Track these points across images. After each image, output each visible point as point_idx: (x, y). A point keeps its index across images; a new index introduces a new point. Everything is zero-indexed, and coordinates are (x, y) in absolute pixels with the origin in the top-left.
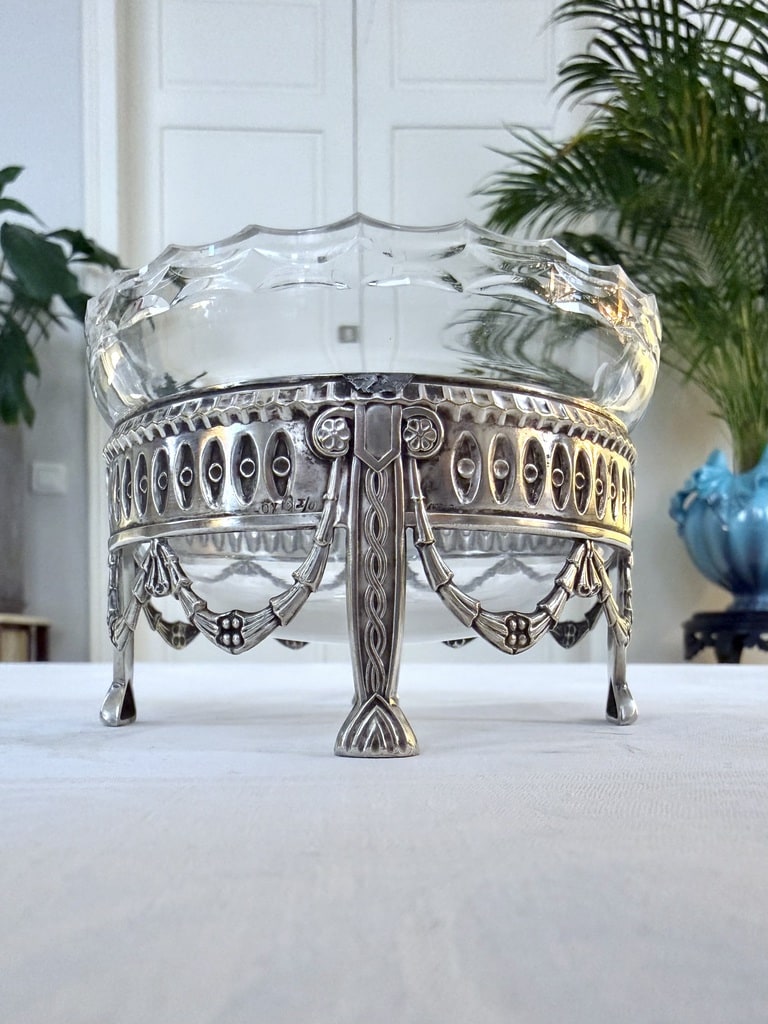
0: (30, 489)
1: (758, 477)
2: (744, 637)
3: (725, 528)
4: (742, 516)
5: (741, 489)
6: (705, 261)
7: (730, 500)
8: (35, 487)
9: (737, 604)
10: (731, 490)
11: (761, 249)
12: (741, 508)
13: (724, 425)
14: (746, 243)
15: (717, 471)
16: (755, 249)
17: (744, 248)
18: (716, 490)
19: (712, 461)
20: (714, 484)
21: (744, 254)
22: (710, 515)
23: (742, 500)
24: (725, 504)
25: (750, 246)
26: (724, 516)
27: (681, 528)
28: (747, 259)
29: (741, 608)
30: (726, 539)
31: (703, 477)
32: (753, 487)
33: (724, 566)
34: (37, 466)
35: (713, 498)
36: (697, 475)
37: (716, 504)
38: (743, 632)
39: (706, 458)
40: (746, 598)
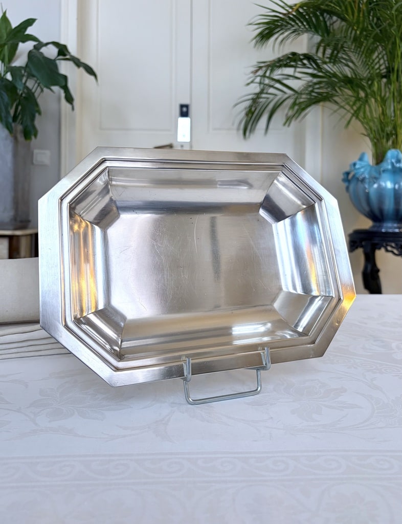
0: (32, 163)
1: (382, 169)
2: (377, 244)
3: (367, 191)
4: (375, 186)
5: (374, 174)
6: (358, 62)
7: (369, 178)
8: (34, 162)
9: (373, 227)
10: (370, 173)
11: (386, 58)
12: (375, 183)
13: (367, 140)
14: (379, 54)
15: (363, 163)
16: (383, 57)
17: (378, 57)
18: (363, 173)
19: (361, 159)
20: (362, 170)
21: (377, 60)
22: (360, 185)
23: (376, 179)
24: (367, 181)
25: (380, 56)
26: (367, 186)
27: (347, 188)
28: (379, 62)
29: (375, 229)
30: (367, 196)
31: (357, 166)
32: (380, 174)
33: (367, 209)
34: (36, 151)
35: (361, 178)
36: (355, 164)
37: (363, 180)
38: (376, 242)
39: (358, 156)
40: (378, 224)
